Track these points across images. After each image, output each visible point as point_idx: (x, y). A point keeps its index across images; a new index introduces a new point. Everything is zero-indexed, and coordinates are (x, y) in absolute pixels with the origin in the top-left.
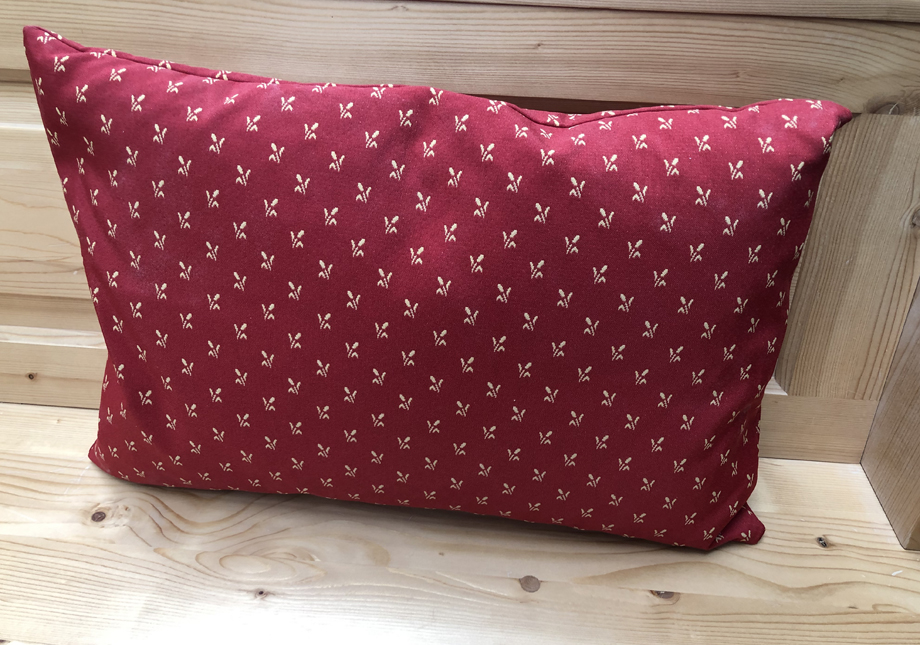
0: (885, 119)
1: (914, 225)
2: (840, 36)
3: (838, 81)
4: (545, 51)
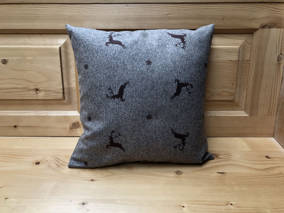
0: (266, 30)
1: (278, 60)
2: (250, 7)
3: (252, 20)
4: (170, 16)
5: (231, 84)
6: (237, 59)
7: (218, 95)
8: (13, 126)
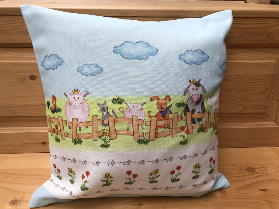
5: (265, 98)
6: (273, 73)
7: (251, 108)
8: (42, 143)
